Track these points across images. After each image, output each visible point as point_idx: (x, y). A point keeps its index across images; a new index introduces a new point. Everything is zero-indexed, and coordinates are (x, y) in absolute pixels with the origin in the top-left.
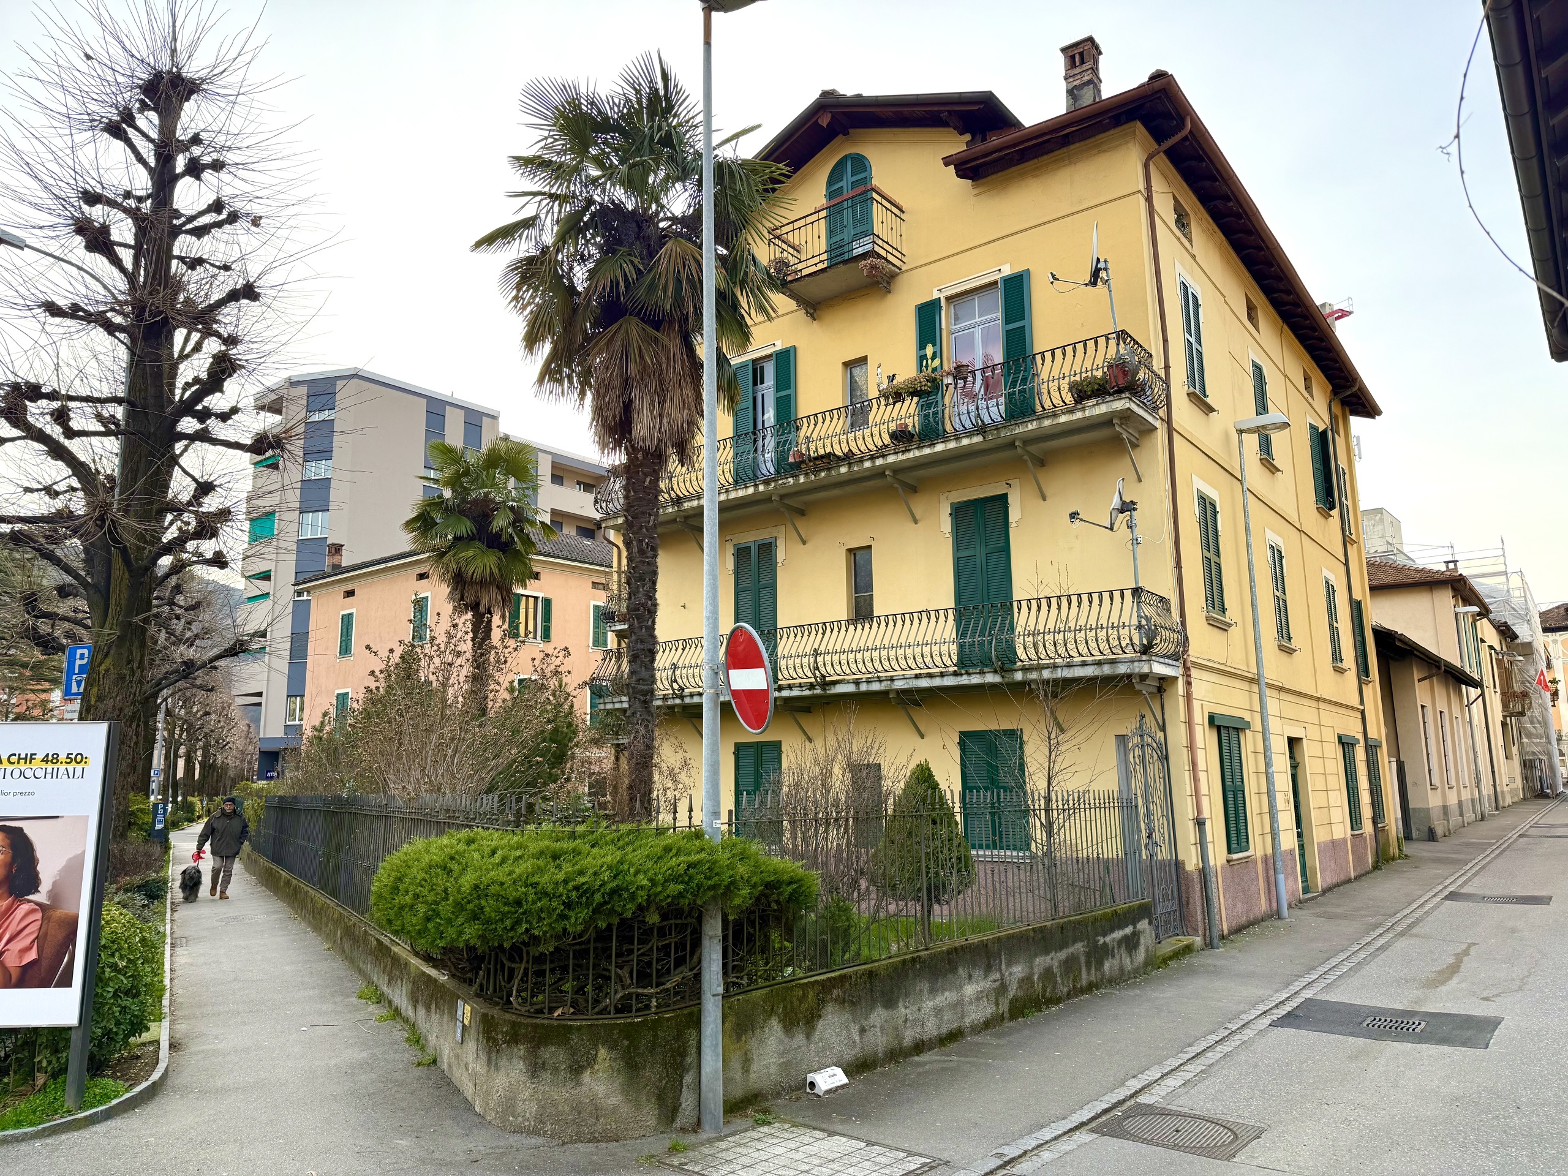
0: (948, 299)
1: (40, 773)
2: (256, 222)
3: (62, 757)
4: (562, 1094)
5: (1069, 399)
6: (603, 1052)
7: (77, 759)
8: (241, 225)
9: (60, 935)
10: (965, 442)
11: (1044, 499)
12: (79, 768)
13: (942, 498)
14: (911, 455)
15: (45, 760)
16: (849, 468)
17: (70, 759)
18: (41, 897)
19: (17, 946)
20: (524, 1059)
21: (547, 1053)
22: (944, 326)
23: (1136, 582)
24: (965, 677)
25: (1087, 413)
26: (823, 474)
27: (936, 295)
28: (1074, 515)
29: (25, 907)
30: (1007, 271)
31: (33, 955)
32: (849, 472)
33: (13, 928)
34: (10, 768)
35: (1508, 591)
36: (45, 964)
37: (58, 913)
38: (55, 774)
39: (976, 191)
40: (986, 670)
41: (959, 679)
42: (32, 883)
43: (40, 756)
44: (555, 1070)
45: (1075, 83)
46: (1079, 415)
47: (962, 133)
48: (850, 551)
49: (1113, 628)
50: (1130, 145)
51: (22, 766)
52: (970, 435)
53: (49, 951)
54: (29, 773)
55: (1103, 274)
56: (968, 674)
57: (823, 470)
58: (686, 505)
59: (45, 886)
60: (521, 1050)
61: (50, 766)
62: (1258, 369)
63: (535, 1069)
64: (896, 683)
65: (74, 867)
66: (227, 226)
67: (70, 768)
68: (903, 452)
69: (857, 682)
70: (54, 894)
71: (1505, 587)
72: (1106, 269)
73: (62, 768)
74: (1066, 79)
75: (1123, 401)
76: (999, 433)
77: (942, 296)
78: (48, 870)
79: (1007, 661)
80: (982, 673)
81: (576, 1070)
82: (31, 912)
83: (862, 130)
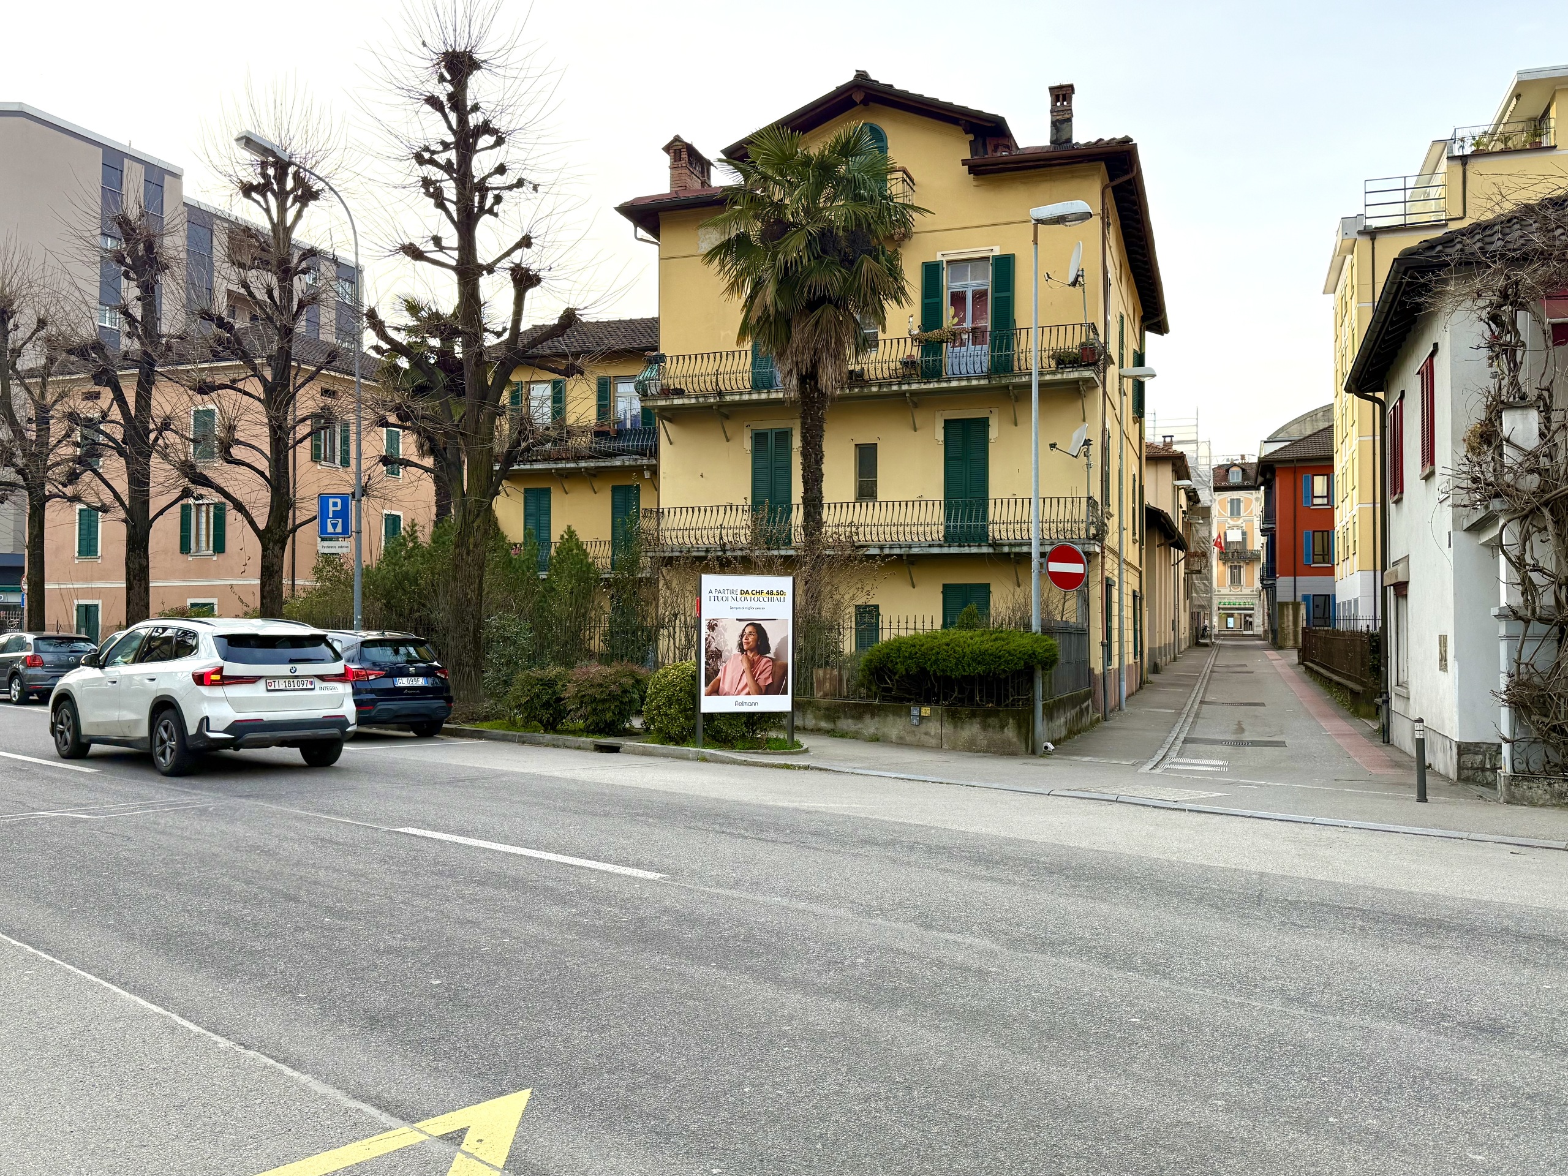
0: (948, 262)
1: (766, 599)
2: (535, 188)
3: (775, 592)
4: (997, 736)
5: (1053, 364)
6: (1011, 720)
7: (781, 593)
8: (527, 189)
9: (781, 672)
10: (974, 382)
11: (1016, 425)
12: (782, 597)
13: (938, 414)
14: (931, 386)
15: (768, 593)
16: (880, 388)
17: (778, 593)
18: (771, 655)
19: (763, 677)
20: (979, 723)
21: (990, 721)
22: (944, 284)
23: (1088, 493)
24: (966, 548)
25: (1065, 376)
26: (856, 390)
27: (939, 258)
28: (1053, 446)
29: (765, 660)
30: (997, 251)
31: (770, 681)
32: (879, 391)
33: (761, 669)
34: (753, 596)
35: (1197, 459)
36: (775, 684)
37: (779, 662)
38: (772, 600)
39: (975, 183)
40: (983, 544)
41: (962, 549)
42: (767, 649)
43: (765, 592)
44: (994, 727)
45: (1058, 117)
46: (1059, 376)
47: (967, 133)
48: (856, 445)
49: (1075, 522)
50: (1096, 177)
51: (758, 596)
52: (979, 378)
53: (776, 679)
54: (761, 599)
55: (1080, 279)
56: (969, 546)
57: (857, 387)
58: (728, 398)
59: (773, 650)
60: (978, 720)
61: (770, 596)
62: (1122, 317)
63: (985, 727)
64: (913, 549)
65: (784, 641)
66: (515, 189)
67: (779, 597)
68: (925, 383)
69: (881, 548)
70: (776, 654)
71: (1195, 456)
72: (1083, 276)
73: (775, 597)
74: (1052, 112)
75: (1090, 372)
76: (1000, 380)
77: (944, 259)
78: (773, 643)
79: (982, 536)
80: (980, 546)
81: (1002, 727)
82: (768, 661)
83: (880, 106)
